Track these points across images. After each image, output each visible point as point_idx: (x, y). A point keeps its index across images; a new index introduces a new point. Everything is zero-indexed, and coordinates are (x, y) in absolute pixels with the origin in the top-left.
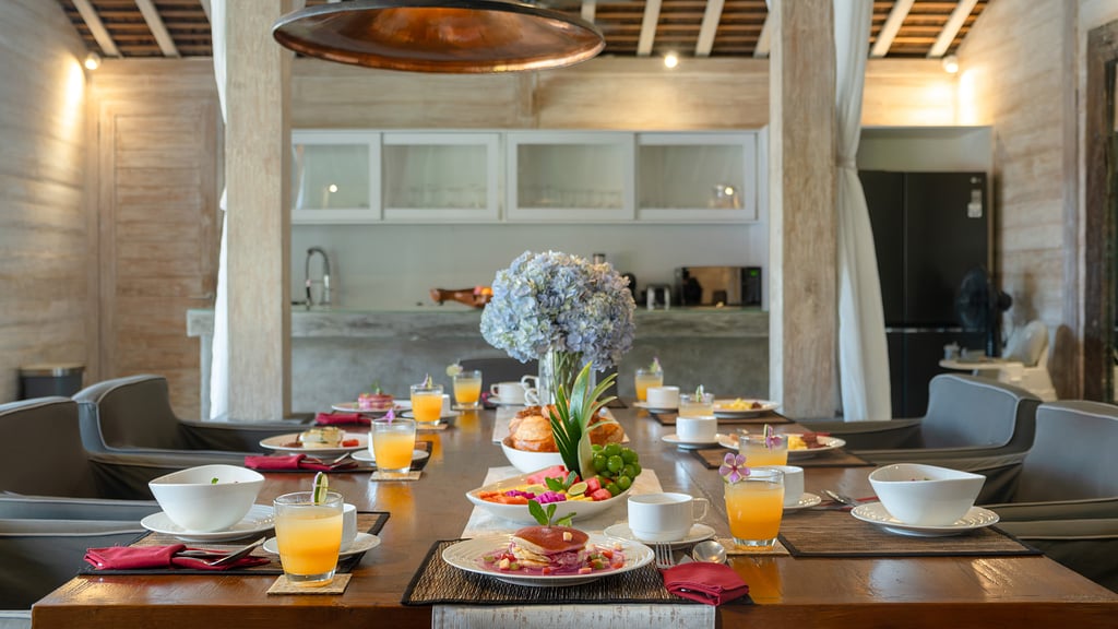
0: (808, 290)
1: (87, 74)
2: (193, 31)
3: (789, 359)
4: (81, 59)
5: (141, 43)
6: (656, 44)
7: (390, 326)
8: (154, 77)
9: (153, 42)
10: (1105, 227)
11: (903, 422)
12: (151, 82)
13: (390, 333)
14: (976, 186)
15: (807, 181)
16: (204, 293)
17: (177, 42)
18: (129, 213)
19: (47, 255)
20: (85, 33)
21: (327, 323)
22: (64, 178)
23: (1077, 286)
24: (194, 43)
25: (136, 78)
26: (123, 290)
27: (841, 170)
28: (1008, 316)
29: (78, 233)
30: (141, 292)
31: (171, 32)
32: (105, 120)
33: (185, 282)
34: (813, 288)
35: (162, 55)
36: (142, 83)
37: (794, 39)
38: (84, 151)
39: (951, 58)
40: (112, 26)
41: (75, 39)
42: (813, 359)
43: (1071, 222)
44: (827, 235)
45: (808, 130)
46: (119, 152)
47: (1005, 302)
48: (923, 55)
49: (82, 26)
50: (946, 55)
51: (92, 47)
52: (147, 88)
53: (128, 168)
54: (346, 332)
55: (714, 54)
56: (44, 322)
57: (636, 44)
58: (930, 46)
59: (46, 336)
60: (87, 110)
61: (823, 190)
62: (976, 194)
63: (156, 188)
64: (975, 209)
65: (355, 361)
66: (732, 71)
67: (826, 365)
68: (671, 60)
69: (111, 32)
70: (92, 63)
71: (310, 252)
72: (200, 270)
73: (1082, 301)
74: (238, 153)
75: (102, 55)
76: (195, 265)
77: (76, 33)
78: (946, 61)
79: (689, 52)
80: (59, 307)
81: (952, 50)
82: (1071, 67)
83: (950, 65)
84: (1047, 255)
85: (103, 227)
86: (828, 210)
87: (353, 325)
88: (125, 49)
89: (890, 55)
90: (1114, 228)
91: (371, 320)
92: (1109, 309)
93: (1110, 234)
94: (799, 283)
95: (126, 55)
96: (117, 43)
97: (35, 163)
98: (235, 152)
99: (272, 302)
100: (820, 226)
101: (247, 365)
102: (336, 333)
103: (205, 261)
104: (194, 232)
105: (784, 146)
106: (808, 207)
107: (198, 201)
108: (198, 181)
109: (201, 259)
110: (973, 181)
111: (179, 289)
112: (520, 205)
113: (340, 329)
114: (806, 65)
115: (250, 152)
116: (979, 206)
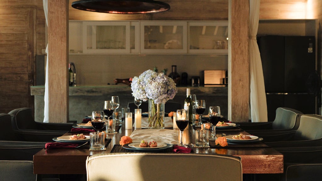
0: (240, 80)
7: (101, 92)
13: (101, 94)
15: (240, 44)
16: (29, 80)
21: (79, 91)
30: (5, 79)
33: (22, 75)
42: (241, 103)
44: (246, 62)
54: (86, 94)
61: (245, 47)
62: (311, 44)
64: (310, 50)
65: (88, 104)
72: (27, 71)
74: (52, 35)
76: (26, 70)
87: (88, 92)
91: (94, 90)
94: (237, 78)
98: (51, 34)
99: (63, 84)
100: (244, 59)
101: (55, 105)
102: (82, 94)
103: (29, 68)
104: (25, 57)
105: (232, 32)
106: (240, 53)
107: (26, 46)
108: (27, 38)
109: (27, 67)
110: (310, 39)
111: (19, 78)
112: (145, 48)
113: (83, 93)
114: (239, 6)
115: (55, 34)
116: (312, 49)
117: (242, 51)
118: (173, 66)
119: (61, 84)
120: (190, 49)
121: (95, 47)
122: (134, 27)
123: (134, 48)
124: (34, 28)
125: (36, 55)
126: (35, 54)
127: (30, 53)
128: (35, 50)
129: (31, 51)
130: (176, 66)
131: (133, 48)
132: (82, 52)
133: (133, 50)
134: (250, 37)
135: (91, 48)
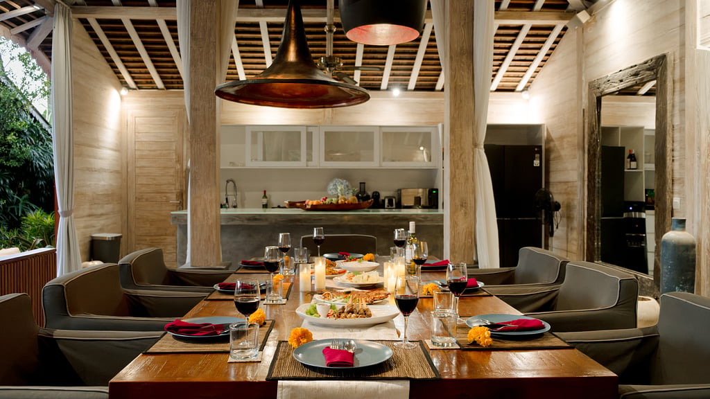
0: (462, 206)
1: (122, 97)
2: (172, 78)
3: (453, 238)
4: (119, 90)
5: (147, 83)
6: (389, 85)
7: (266, 220)
8: (153, 99)
9: (152, 83)
10: (596, 173)
11: (506, 269)
12: (152, 101)
13: (265, 223)
14: (538, 152)
15: (461, 155)
17: (164, 83)
18: (142, 163)
19: (103, 183)
20: (121, 78)
21: (237, 218)
22: (111, 147)
23: (584, 199)
24: (172, 83)
25: (144, 99)
26: (138, 199)
27: (477, 149)
28: (557, 214)
29: (117, 172)
30: (147, 200)
31: (162, 78)
32: (130, 119)
33: (169, 195)
34: (464, 205)
35: (157, 89)
36: (148, 101)
37: (455, 88)
38: (120, 134)
39: (525, 92)
40: (133, 75)
41: (117, 81)
42: (464, 237)
43: (581, 170)
45: (462, 131)
46: (137, 134)
47: (557, 207)
48: (513, 90)
49: (119, 75)
50: (523, 90)
51: (124, 84)
52: (150, 104)
53: (141, 141)
54: (246, 223)
55: (417, 89)
56: (102, 215)
57: (380, 85)
58: (516, 86)
59: (102, 222)
60: (122, 115)
61: (469, 159)
62: (538, 156)
63: (154, 151)
64: (536, 163)
66: (424, 97)
67: (470, 240)
68: (396, 92)
69: (133, 78)
70: (124, 92)
71: (228, 182)
72: (175, 189)
73: (586, 206)
74: (196, 141)
75: (129, 88)
76: (173, 188)
77: (117, 78)
78: (523, 93)
79: (405, 88)
80: (108, 208)
81: (526, 88)
82: (580, 98)
83: (525, 95)
84: (570, 185)
85: (129, 170)
86: (471, 168)
87: (249, 219)
88: (139, 85)
89: (497, 90)
90: (600, 173)
91: (257, 217)
92: (598, 210)
93: (599, 176)
94: (458, 202)
95: (140, 88)
96: (136, 83)
97: (97, 140)
99: (211, 211)
100: (467, 176)
101: (200, 240)
102: (241, 223)
103: (178, 185)
104: (172, 171)
105: (451, 139)
106: (462, 167)
107: (174, 157)
108: (174, 148)
109: (175, 185)
110: (536, 149)
111: (165, 198)
112: (326, 160)
113: (242, 221)
114: (461, 101)
115: (201, 140)
116: (538, 161)
117: (465, 165)
118: (361, 183)
119: (209, 211)
120: (384, 161)
121: (262, 158)
122: (312, 133)
123: (311, 160)
124: (184, 134)
125: (187, 169)
126: (184, 168)
127: (178, 166)
128: (185, 162)
129: (180, 164)
130: (364, 183)
131: (309, 159)
132: (244, 165)
133: (310, 163)
134: (475, 145)
135: (256, 160)
